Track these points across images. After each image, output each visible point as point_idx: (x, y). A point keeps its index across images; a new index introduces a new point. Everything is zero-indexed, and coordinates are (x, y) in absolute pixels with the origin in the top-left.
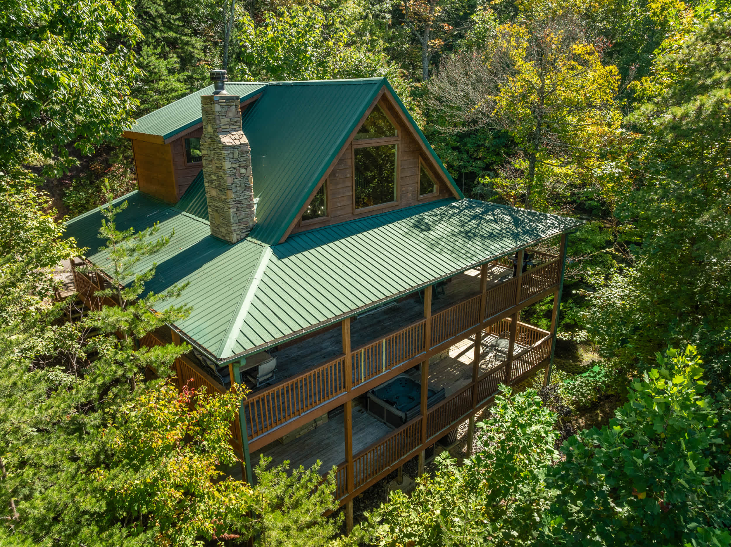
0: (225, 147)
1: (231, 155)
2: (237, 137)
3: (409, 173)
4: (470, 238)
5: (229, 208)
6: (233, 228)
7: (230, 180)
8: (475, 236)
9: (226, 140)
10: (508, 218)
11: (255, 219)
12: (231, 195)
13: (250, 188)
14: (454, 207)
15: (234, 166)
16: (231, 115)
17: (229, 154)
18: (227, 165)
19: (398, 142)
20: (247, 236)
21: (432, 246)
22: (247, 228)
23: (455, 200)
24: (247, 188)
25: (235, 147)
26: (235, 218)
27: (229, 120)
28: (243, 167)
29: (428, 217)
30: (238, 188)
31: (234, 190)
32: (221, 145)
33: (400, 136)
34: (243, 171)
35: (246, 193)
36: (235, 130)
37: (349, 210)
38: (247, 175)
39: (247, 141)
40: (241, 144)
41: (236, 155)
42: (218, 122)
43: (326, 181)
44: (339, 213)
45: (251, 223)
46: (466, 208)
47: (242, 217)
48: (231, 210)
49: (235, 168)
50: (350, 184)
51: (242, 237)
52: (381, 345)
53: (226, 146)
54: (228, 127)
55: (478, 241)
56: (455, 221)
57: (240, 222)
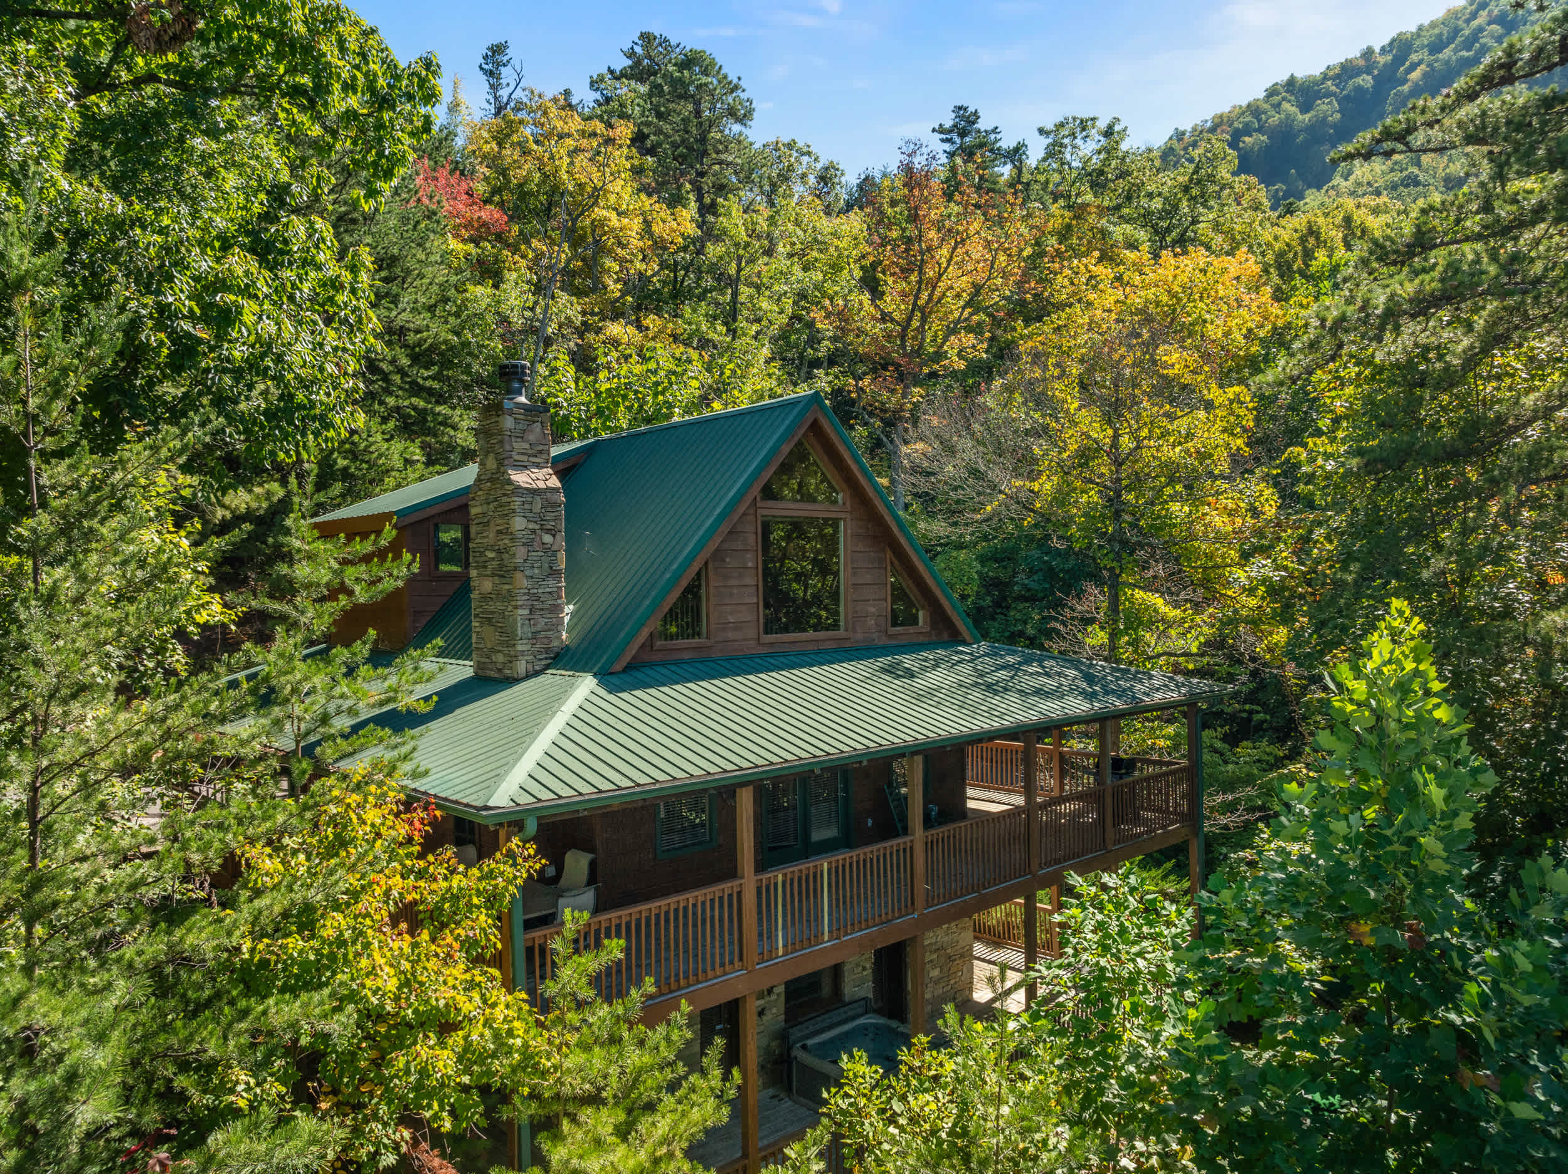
0: (518, 490)
1: (527, 506)
2: (540, 476)
3: (868, 578)
4: (996, 692)
5: (516, 607)
6: (519, 648)
7: (521, 552)
8: (1006, 689)
9: (520, 478)
10: (1072, 673)
11: (564, 635)
12: (521, 581)
13: (559, 572)
14: (962, 653)
15: (531, 526)
16: (532, 437)
17: (524, 503)
18: (519, 523)
19: (843, 516)
20: (547, 667)
21: (919, 697)
22: (547, 650)
23: (964, 643)
24: (554, 573)
25: (535, 492)
26: (526, 629)
27: (527, 446)
28: (548, 531)
29: (908, 661)
30: (536, 571)
31: (528, 573)
32: (510, 487)
33: (848, 503)
34: (548, 538)
35: (551, 582)
36: (538, 466)
37: (752, 633)
38: (555, 548)
39: (559, 485)
40: (548, 488)
41: (537, 507)
42: (508, 447)
43: (706, 563)
44: (730, 635)
45: (555, 643)
46: (986, 655)
47: (539, 627)
48: (520, 612)
49: (534, 532)
50: (753, 582)
51: (537, 668)
52: (817, 876)
53: (519, 487)
54: (525, 458)
55: (1013, 697)
56: (967, 669)
57: (535, 636)
